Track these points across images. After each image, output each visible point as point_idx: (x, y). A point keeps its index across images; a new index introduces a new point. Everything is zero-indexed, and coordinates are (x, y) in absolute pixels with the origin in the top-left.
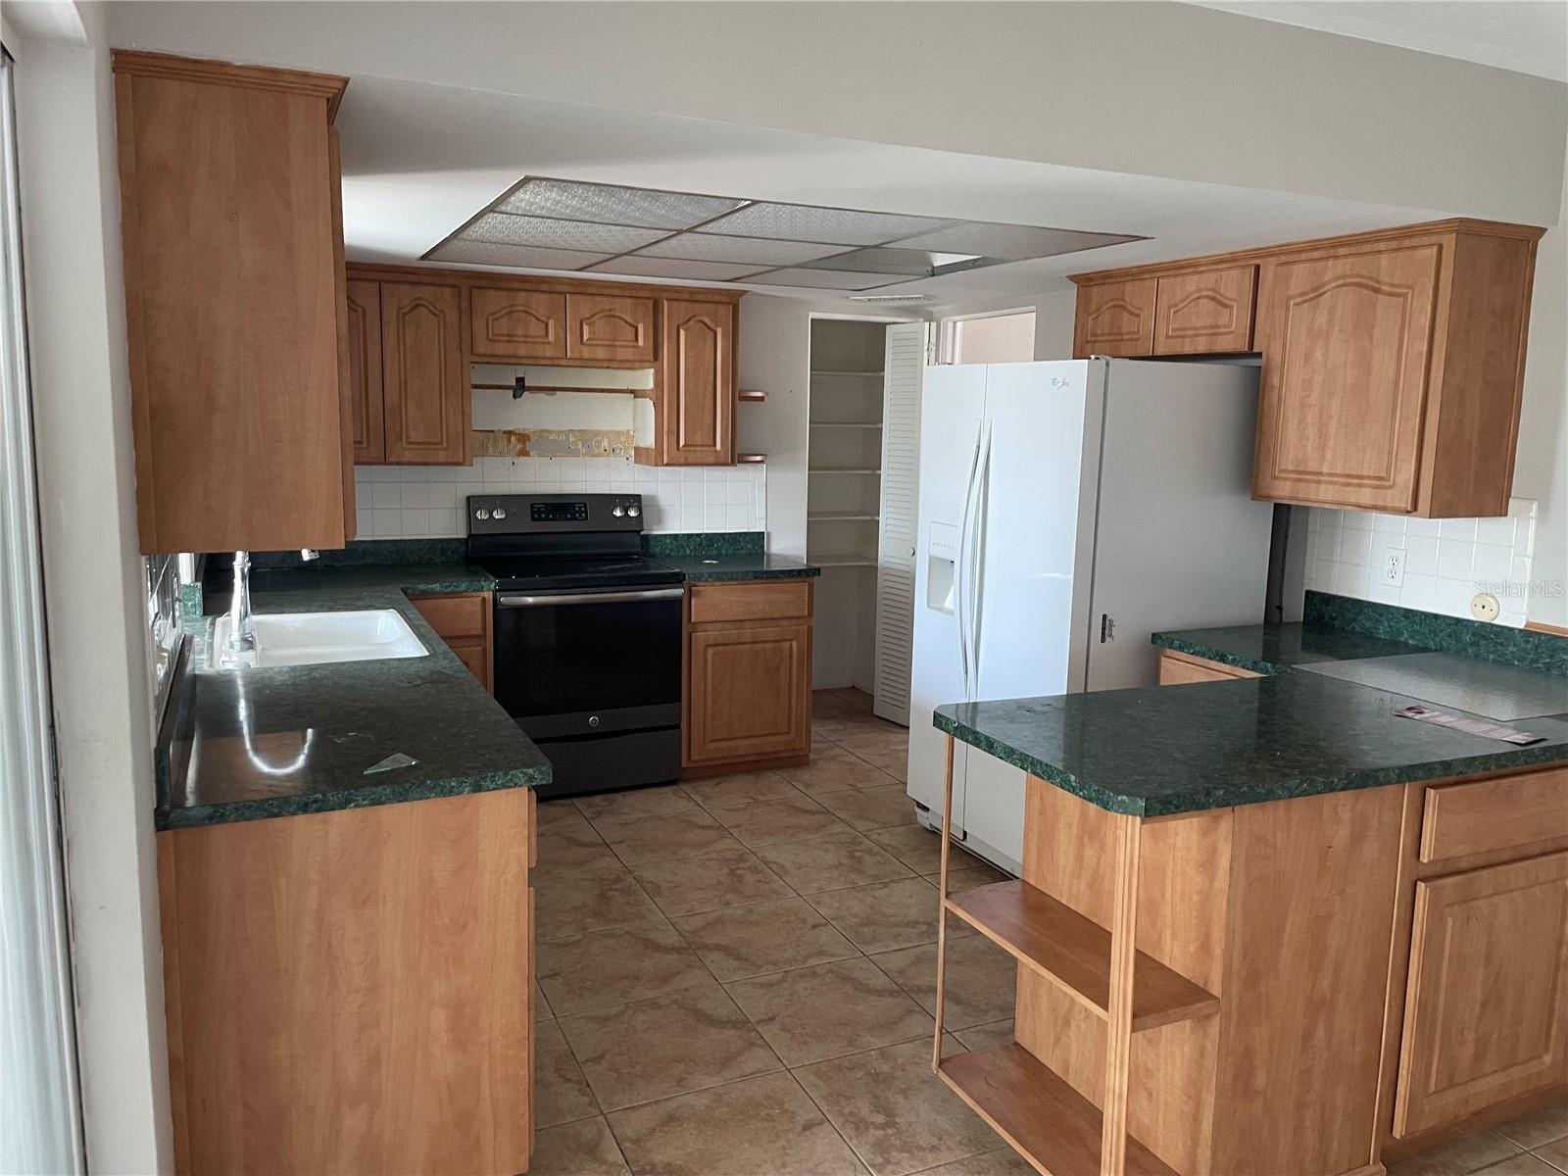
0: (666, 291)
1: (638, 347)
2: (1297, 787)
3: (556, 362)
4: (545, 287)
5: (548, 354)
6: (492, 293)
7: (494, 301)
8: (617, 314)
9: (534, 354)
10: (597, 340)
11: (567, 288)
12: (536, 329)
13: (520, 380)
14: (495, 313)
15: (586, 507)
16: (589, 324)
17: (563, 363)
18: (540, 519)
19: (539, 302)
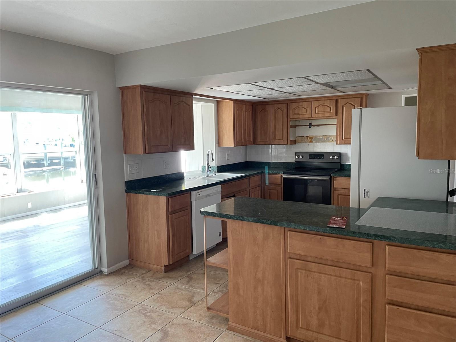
0: (339, 97)
1: (331, 112)
2: (239, 218)
3: (310, 119)
4: (307, 100)
5: (307, 117)
6: (294, 104)
7: (294, 105)
8: (326, 105)
9: (304, 117)
10: (320, 112)
11: (313, 100)
12: (304, 111)
13: (310, 124)
14: (295, 108)
15: (323, 156)
16: (317, 108)
17: (312, 118)
18: (311, 158)
19: (305, 104)
